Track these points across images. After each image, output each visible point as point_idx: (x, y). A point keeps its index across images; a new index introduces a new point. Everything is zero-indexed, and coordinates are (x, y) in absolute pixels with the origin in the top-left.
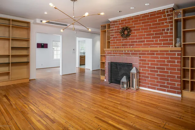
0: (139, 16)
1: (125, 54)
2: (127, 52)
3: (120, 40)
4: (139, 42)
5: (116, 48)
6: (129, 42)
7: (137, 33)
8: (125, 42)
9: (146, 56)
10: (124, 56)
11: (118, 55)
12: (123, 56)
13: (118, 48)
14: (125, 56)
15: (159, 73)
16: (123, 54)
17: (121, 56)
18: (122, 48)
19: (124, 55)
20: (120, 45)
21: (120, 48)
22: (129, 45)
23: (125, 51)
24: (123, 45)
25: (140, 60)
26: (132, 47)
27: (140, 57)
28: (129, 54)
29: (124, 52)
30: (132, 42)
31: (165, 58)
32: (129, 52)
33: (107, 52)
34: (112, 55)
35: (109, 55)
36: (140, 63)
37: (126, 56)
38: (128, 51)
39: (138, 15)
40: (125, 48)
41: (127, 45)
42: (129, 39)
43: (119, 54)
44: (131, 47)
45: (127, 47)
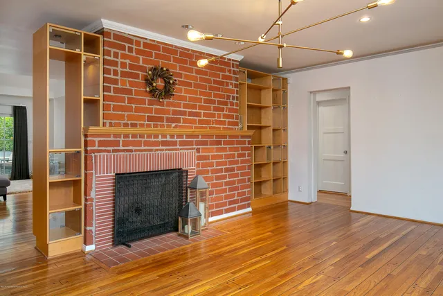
0: (190, 52)
1: (164, 143)
2: (168, 139)
3: (143, 102)
4: (191, 114)
5: (126, 125)
6: (167, 112)
7: (186, 91)
8: (157, 111)
9: (209, 146)
10: (160, 150)
11: (143, 148)
12: (159, 152)
13: (134, 125)
14: (162, 150)
15: (228, 180)
16: (156, 144)
17: (151, 150)
18: (149, 126)
19: (161, 147)
20: (141, 118)
21: (142, 125)
22: (169, 120)
23: (164, 136)
24: (150, 119)
25: (199, 158)
26: (176, 127)
27: (198, 150)
28: (174, 143)
29: (160, 139)
30: (175, 112)
31: (236, 149)
32: (175, 139)
33: (97, 140)
34: (121, 148)
35: (108, 151)
36: (198, 165)
37: (166, 150)
38: (172, 136)
39: (188, 50)
40: (156, 126)
41: (161, 119)
42: (169, 105)
43: (146, 144)
44: (173, 125)
45: (162, 126)
